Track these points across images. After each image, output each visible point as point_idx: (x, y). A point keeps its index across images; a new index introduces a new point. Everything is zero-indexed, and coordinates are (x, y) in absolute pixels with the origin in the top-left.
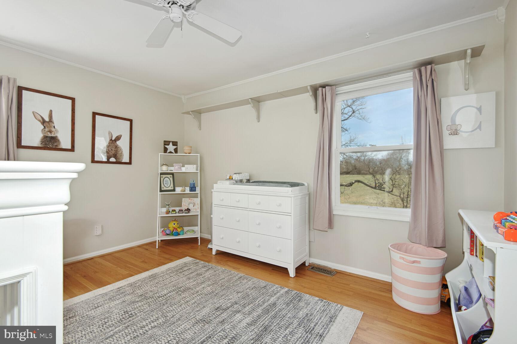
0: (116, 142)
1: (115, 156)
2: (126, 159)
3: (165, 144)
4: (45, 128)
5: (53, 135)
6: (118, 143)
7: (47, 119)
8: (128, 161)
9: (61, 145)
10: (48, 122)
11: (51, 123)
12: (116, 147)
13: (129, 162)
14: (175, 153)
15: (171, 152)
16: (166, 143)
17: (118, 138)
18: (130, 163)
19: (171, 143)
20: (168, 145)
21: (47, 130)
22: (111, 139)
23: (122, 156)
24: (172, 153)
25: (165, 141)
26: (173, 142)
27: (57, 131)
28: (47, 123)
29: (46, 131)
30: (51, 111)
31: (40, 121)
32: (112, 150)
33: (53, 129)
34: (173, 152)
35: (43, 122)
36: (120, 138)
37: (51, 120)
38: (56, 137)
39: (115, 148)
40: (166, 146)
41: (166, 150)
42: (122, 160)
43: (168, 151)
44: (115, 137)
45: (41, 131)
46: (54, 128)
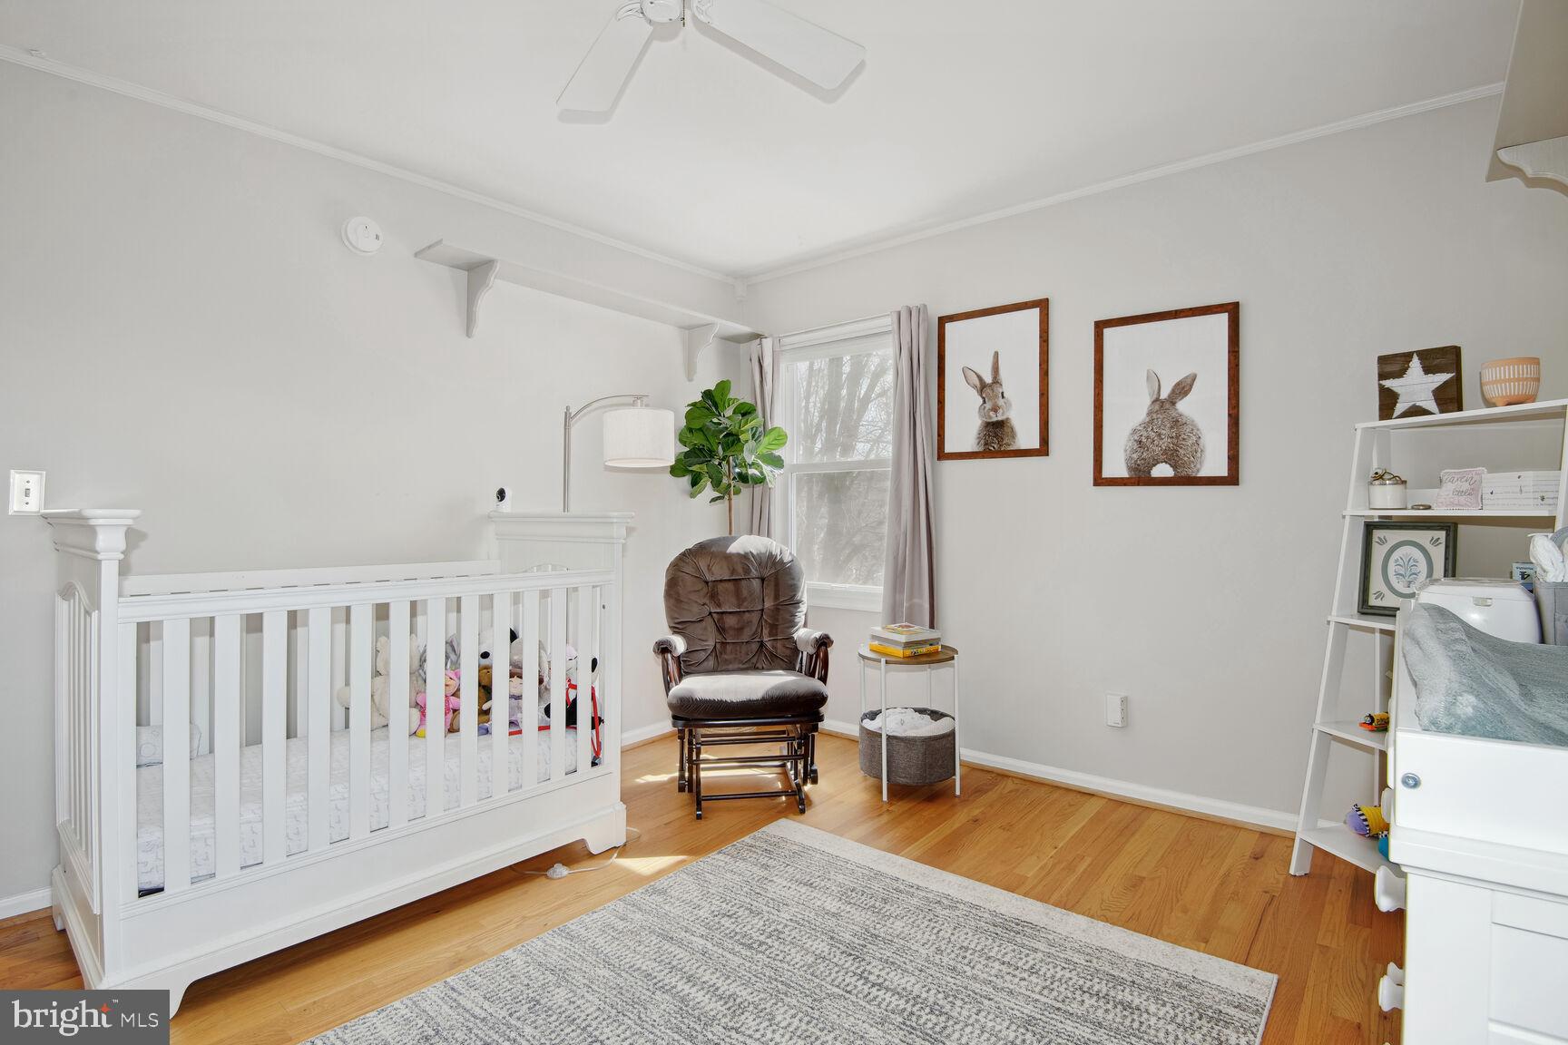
0: (1173, 404)
1: (1172, 457)
2: (1214, 463)
3: (1382, 376)
4: (984, 402)
5: (1000, 418)
6: (1183, 406)
7: (988, 379)
8: (1222, 470)
9: (1016, 440)
10: (990, 386)
11: (995, 386)
12: (1177, 423)
13: (1225, 474)
14: (1442, 411)
15: (1416, 411)
16: (1392, 366)
17: (1183, 388)
18: (1232, 479)
19: (1415, 364)
20: (1400, 374)
21: (988, 406)
22: (1155, 396)
23: (1199, 455)
24: (1426, 412)
25: (1383, 360)
26: (1424, 355)
27: (1008, 404)
28: (988, 389)
29: (987, 409)
30: (996, 354)
31: (975, 387)
32: (1159, 435)
33: (1001, 402)
34: (1431, 405)
35: (983, 388)
36: (1191, 386)
37: (996, 381)
38: (1008, 419)
39: (1172, 427)
40: (1388, 383)
41: (1388, 402)
42: (1198, 471)
43: (1400, 408)
44: (1174, 384)
45: (977, 410)
46: (1003, 397)
